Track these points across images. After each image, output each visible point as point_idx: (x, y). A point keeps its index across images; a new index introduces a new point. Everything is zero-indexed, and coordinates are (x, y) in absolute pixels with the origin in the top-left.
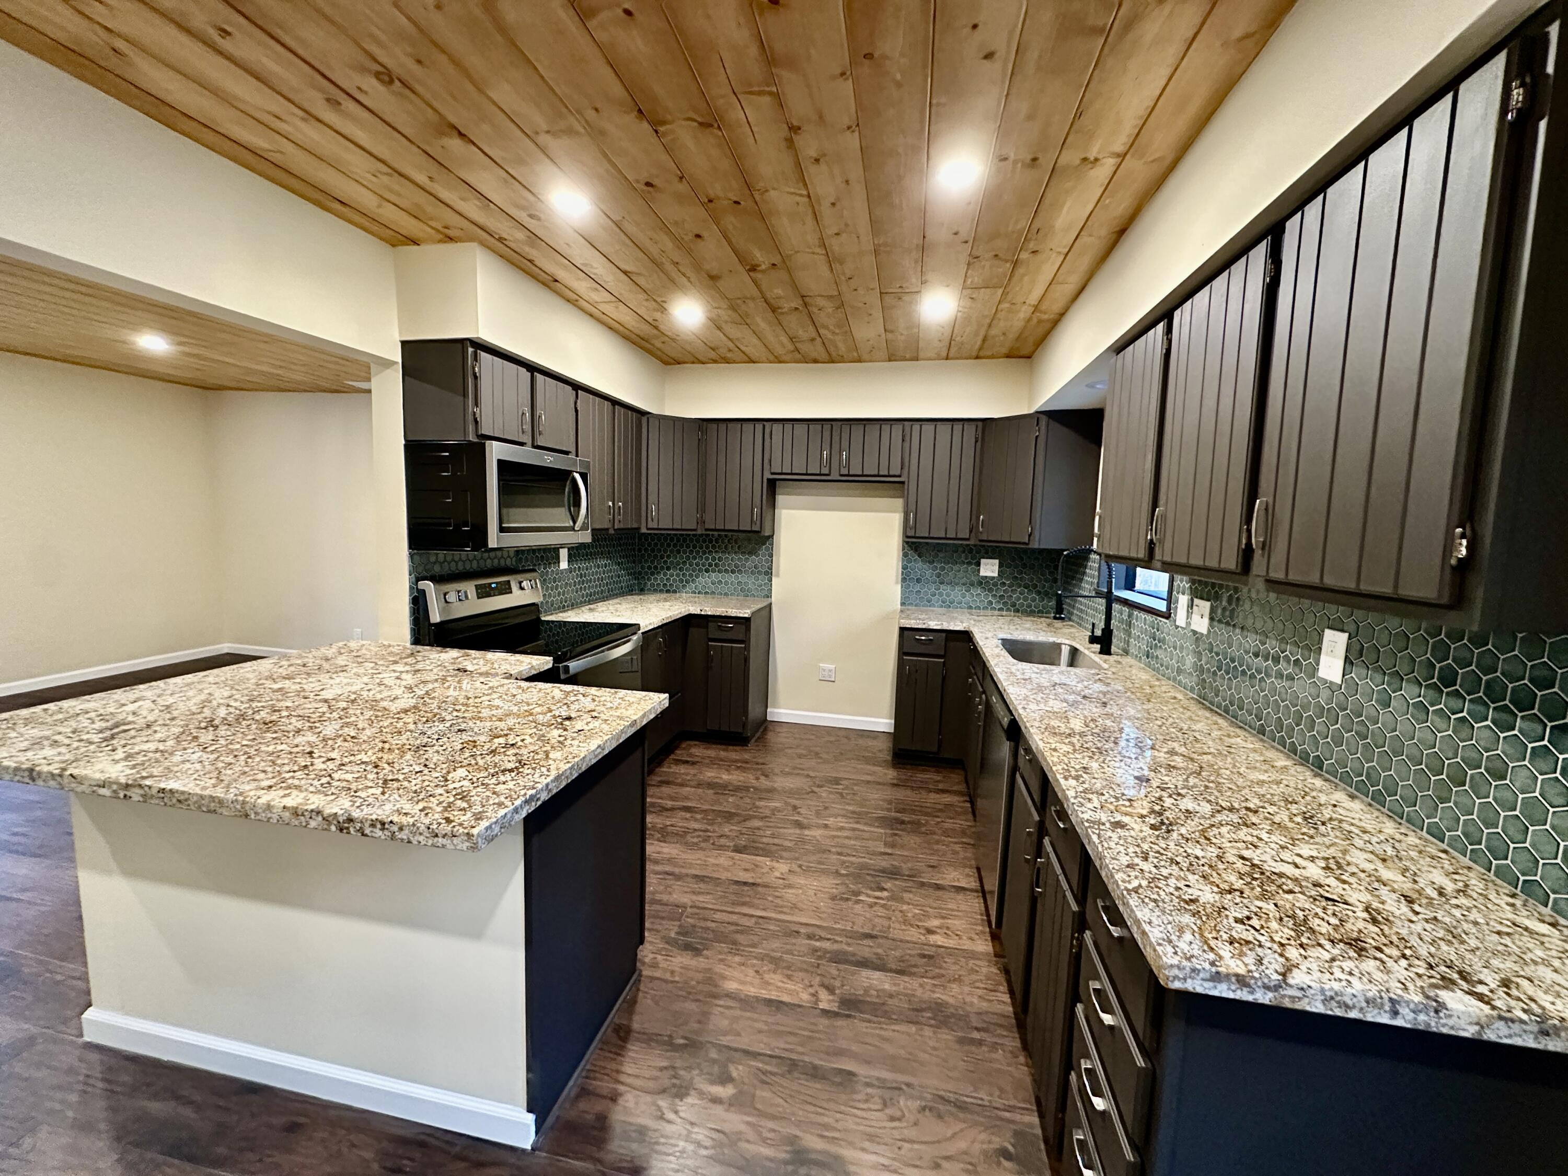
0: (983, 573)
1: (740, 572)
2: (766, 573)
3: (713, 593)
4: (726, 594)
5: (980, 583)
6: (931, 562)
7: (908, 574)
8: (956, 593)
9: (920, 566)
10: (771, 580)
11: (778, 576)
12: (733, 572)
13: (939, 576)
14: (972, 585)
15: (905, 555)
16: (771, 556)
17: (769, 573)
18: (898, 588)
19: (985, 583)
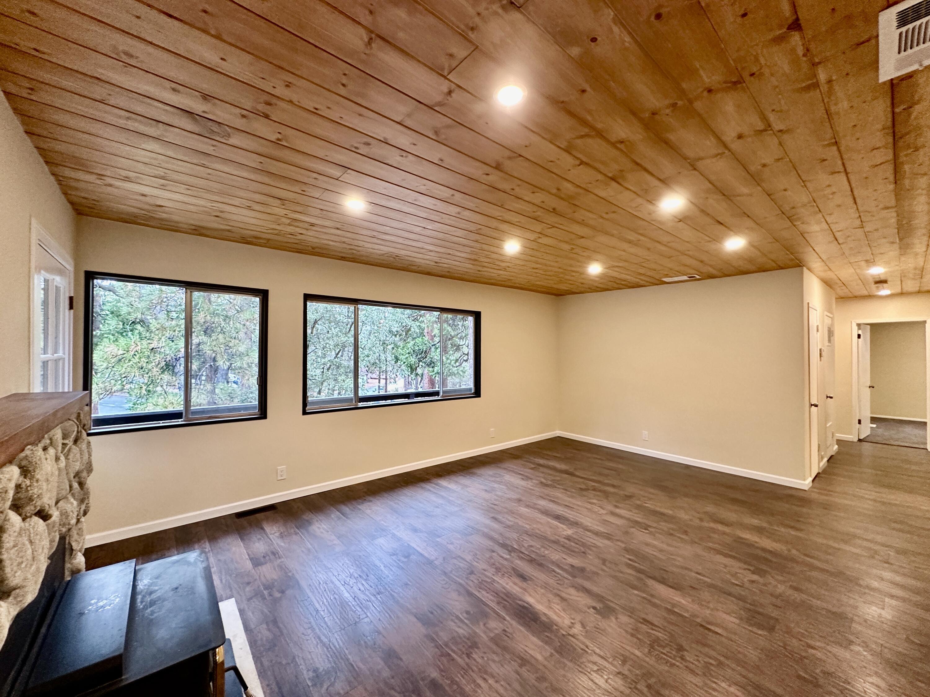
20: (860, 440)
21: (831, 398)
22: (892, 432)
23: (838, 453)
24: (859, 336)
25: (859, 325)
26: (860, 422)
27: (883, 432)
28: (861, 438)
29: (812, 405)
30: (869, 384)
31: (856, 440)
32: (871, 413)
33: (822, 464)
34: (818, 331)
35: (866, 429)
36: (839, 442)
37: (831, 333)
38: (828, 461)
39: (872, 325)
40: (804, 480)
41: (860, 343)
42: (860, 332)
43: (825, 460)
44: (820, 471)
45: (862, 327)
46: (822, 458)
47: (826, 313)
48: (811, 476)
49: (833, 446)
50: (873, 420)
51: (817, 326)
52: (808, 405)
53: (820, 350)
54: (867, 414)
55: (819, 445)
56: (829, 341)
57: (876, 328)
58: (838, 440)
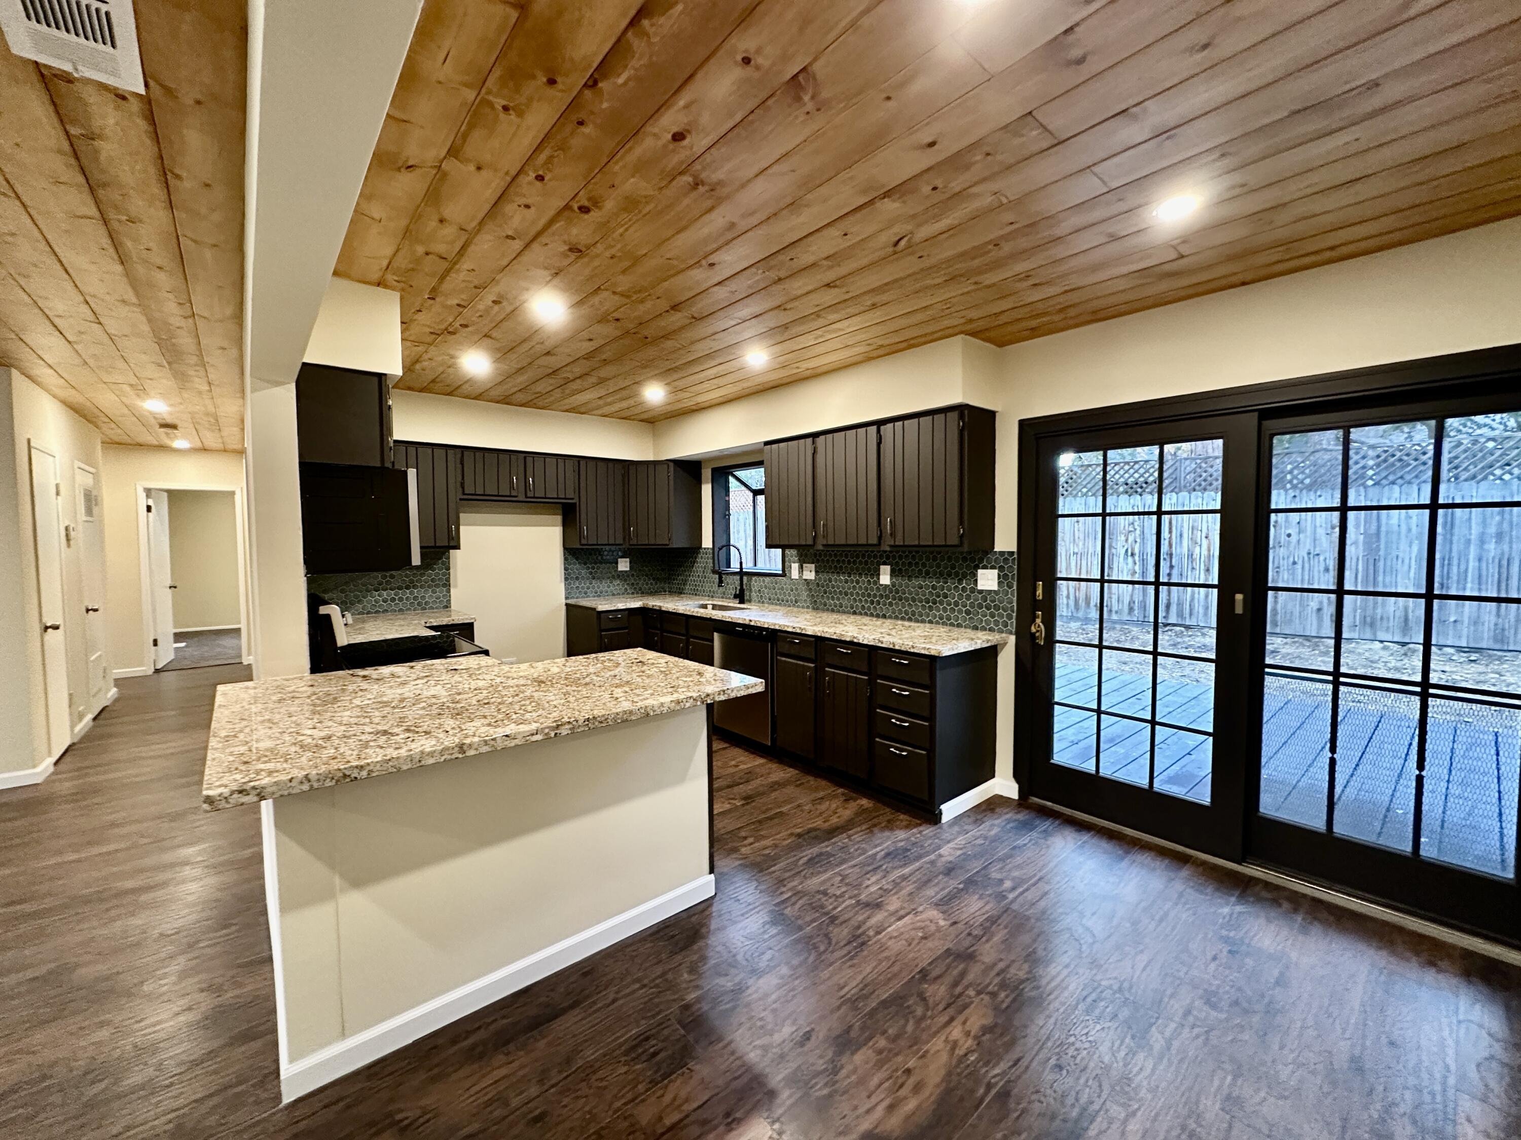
0: (620, 569)
1: (415, 587)
2: (445, 585)
3: (386, 611)
4: (401, 610)
5: (619, 576)
6: (585, 564)
7: (569, 574)
8: (604, 586)
9: (576, 567)
10: (449, 591)
11: (456, 586)
12: (407, 588)
13: (591, 573)
14: (613, 577)
15: (566, 559)
16: (448, 569)
17: (447, 585)
18: (562, 586)
19: (622, 576)
20: (157, 671)
21: (96, 610)
22: (206, 648)
23: (116, 701)
24: (149, 509)
25: (148, 492)
26: (155, 643)
27: (194, 651)
28: (159, 666)
29: (46, 628)
30: (169, 583)
31: (151, 671)
32: (175, 627)
33: (77, 729)
34: (58, 494)
35: (167, 653)
36: (118, 682)
37: (91, 501)
38: (95, 719)
39: (171, 493)
40: (34, 767)
41: (151, 519)
42: (151, 502)
43: (89, 717)
44: (75, 741)
45: (153, 493)
46: (81, 716)
47: (78, 464)
48: (50, 754)
49: (108, 690)
50: (178, 637)
51: (57, 486)
52: (37, 629)
53: (67, 529)
54: (167, 629)
55: (70, 695)
56: (89, 512)
57: (176, 497)
58: (116, 680)
